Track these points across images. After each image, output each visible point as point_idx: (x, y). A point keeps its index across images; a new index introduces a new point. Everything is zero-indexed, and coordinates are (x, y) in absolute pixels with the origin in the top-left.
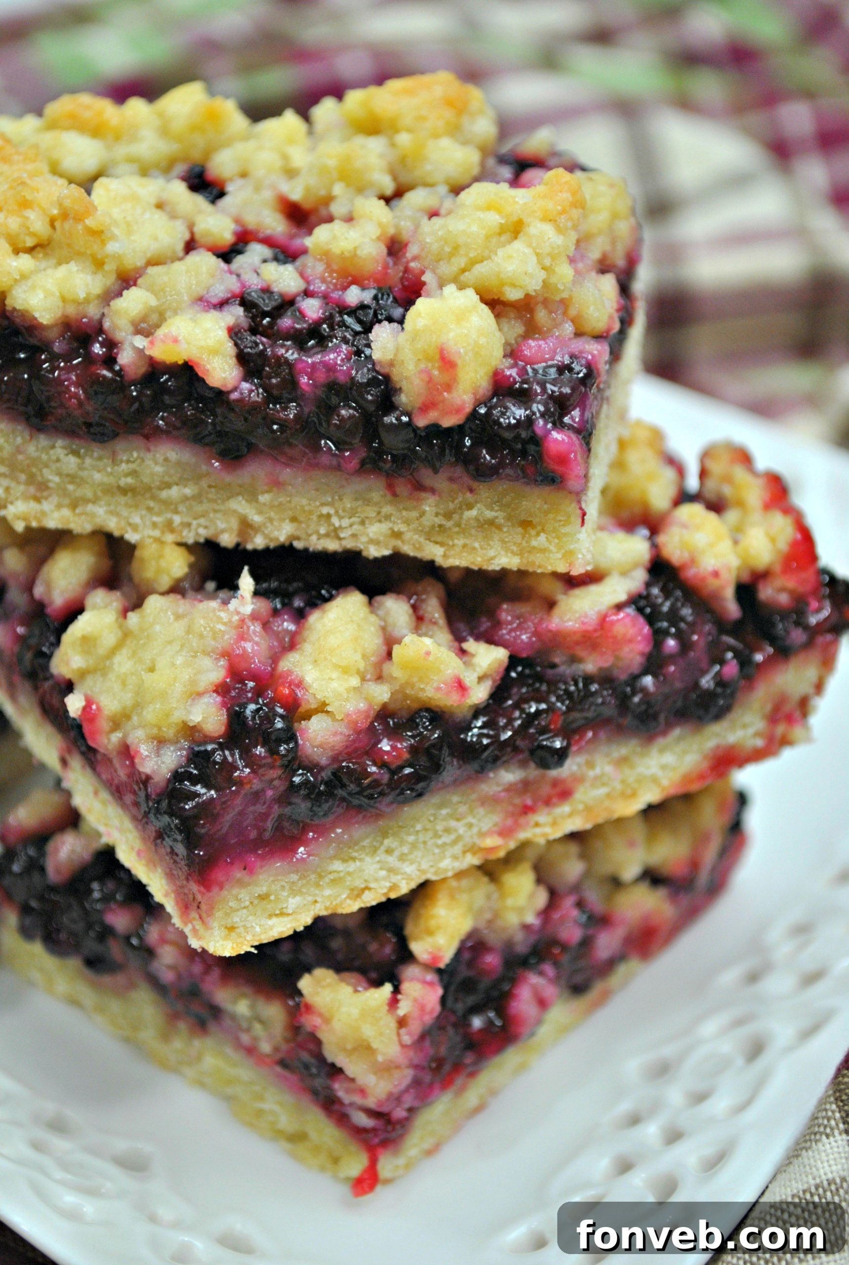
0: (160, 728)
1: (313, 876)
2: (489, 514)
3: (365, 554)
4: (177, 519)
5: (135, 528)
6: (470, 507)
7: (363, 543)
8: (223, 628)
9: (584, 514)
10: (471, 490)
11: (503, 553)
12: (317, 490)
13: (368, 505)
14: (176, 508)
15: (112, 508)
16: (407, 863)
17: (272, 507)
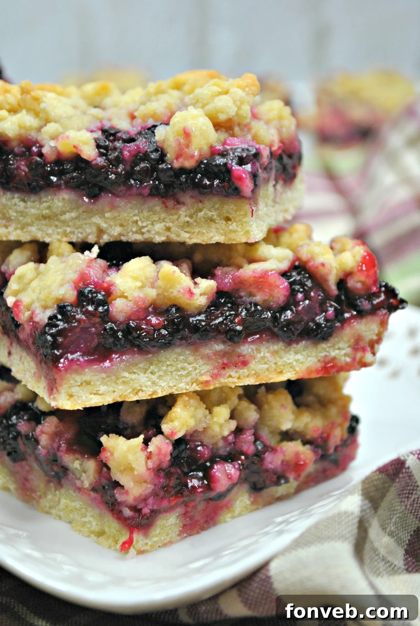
0: (46, 302)
1: (113, 377)
2: (210, 214)
3: (154, 241)
4: (68, 230)
5: (49, 235)
6: (201, 210)
7: (153, 235)
8: (81, 262)
9: (253, 211)
10: (201, 202)
11: (217, 234)
12: (131, 208)
13: (155, 214)
14: (68, 224)
15: (39, 227)
16: (162, 381)
17: (111, 219)
